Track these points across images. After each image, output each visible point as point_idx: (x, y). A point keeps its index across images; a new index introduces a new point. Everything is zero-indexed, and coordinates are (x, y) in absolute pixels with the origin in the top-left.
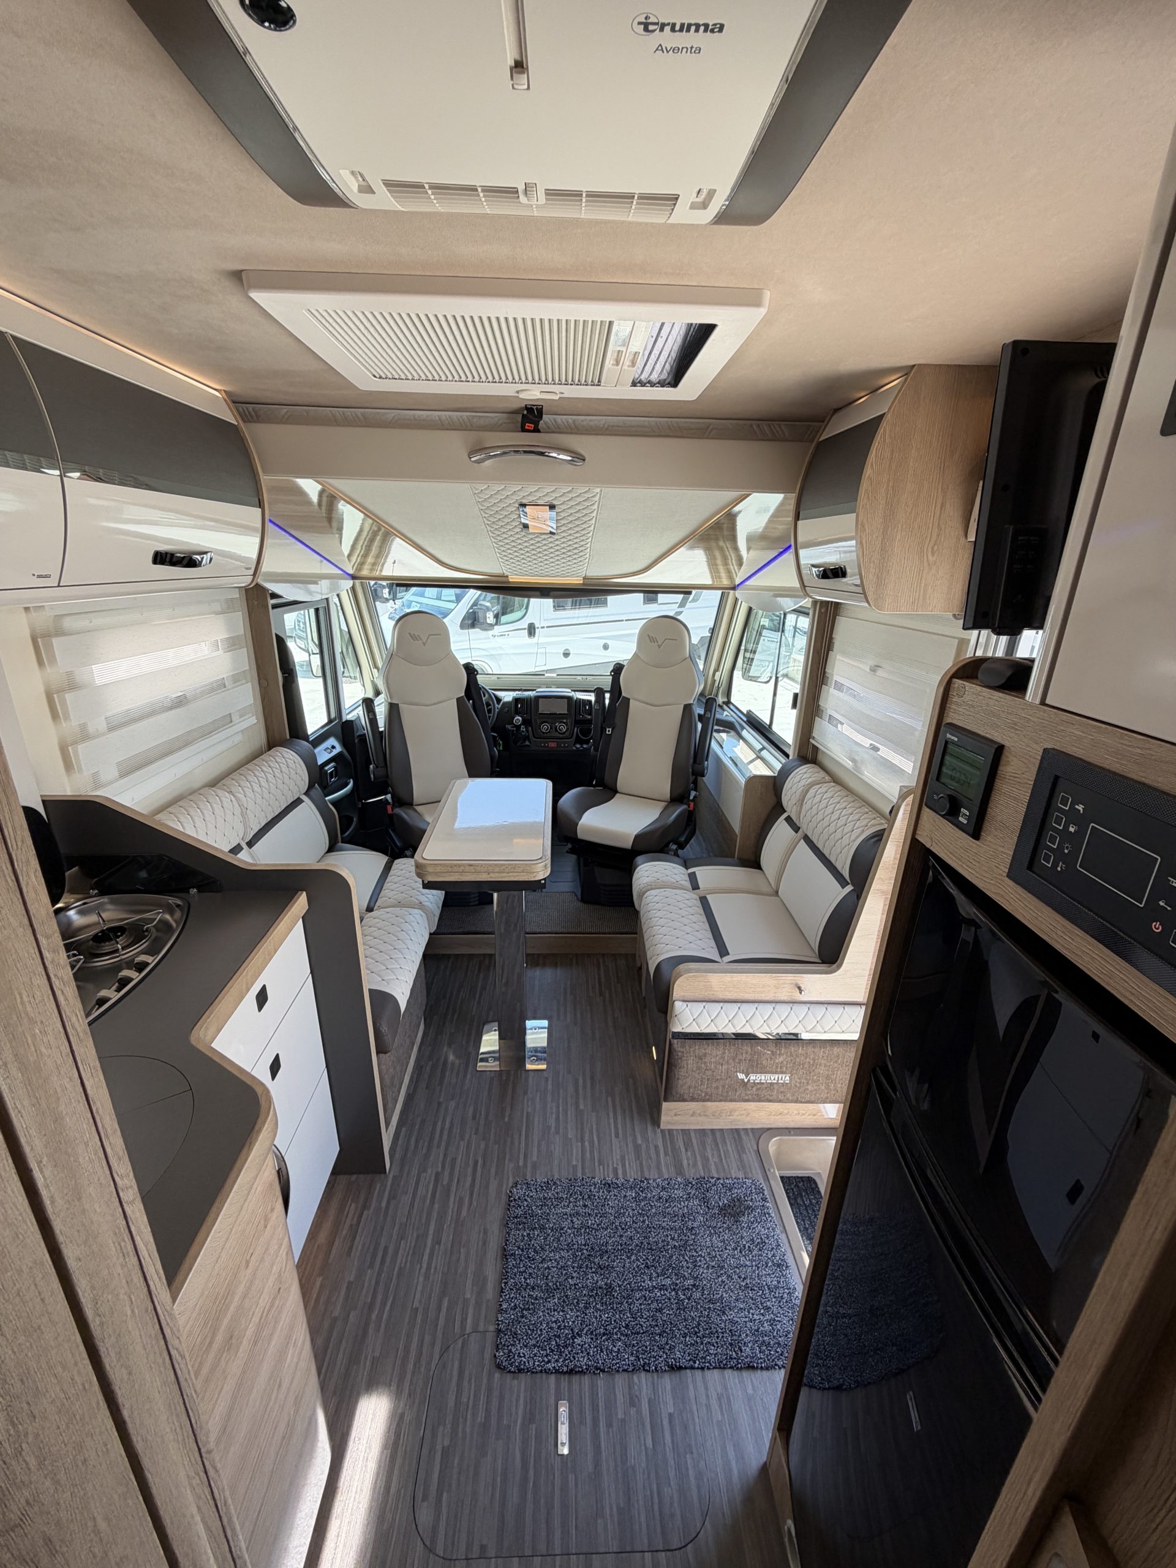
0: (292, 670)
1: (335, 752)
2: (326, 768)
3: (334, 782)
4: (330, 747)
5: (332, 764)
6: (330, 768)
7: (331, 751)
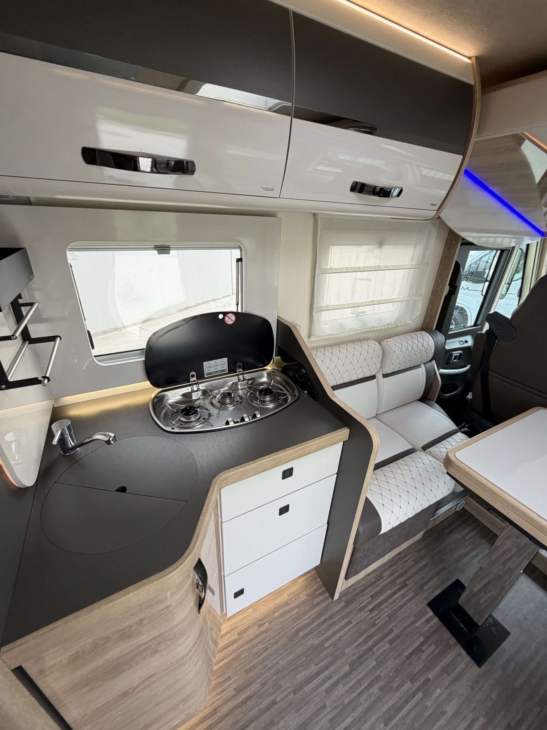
0: (456, 286)
1: (466, 345)
2: (454, 353)
3: (455, 362)
4: (464, 341)
5: (461, 352)
6: (456, 353)
7: (464, 344)
